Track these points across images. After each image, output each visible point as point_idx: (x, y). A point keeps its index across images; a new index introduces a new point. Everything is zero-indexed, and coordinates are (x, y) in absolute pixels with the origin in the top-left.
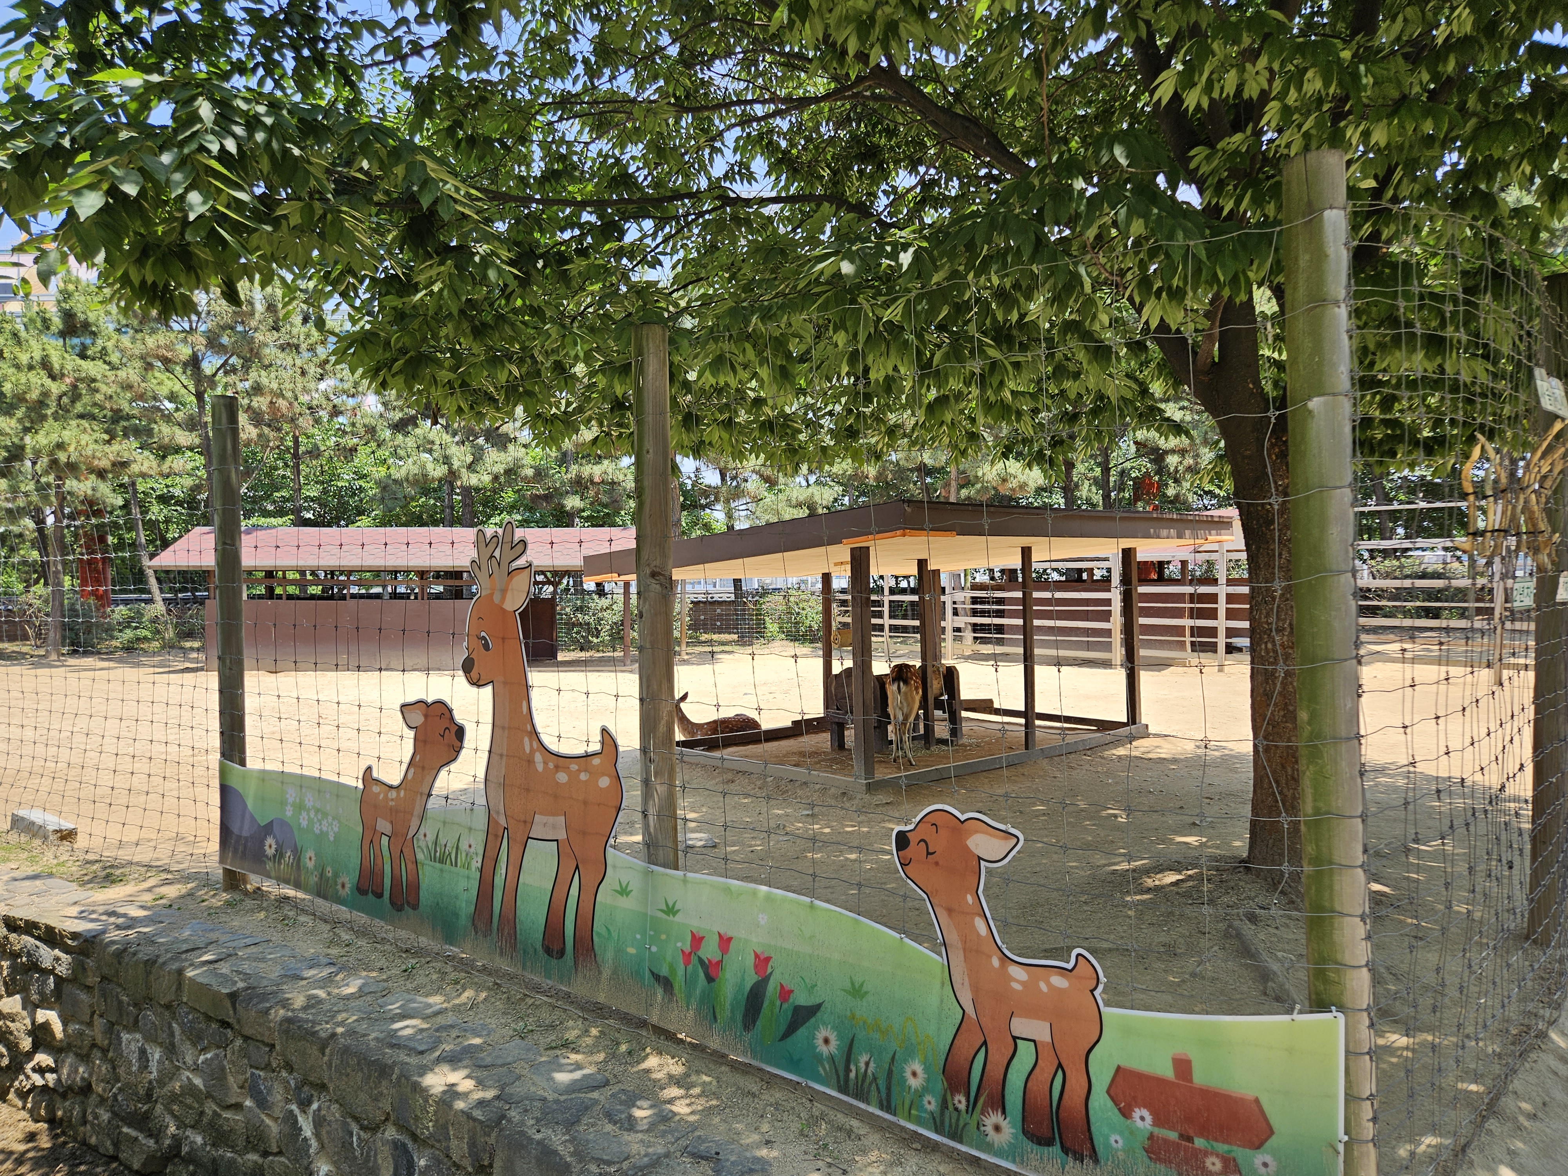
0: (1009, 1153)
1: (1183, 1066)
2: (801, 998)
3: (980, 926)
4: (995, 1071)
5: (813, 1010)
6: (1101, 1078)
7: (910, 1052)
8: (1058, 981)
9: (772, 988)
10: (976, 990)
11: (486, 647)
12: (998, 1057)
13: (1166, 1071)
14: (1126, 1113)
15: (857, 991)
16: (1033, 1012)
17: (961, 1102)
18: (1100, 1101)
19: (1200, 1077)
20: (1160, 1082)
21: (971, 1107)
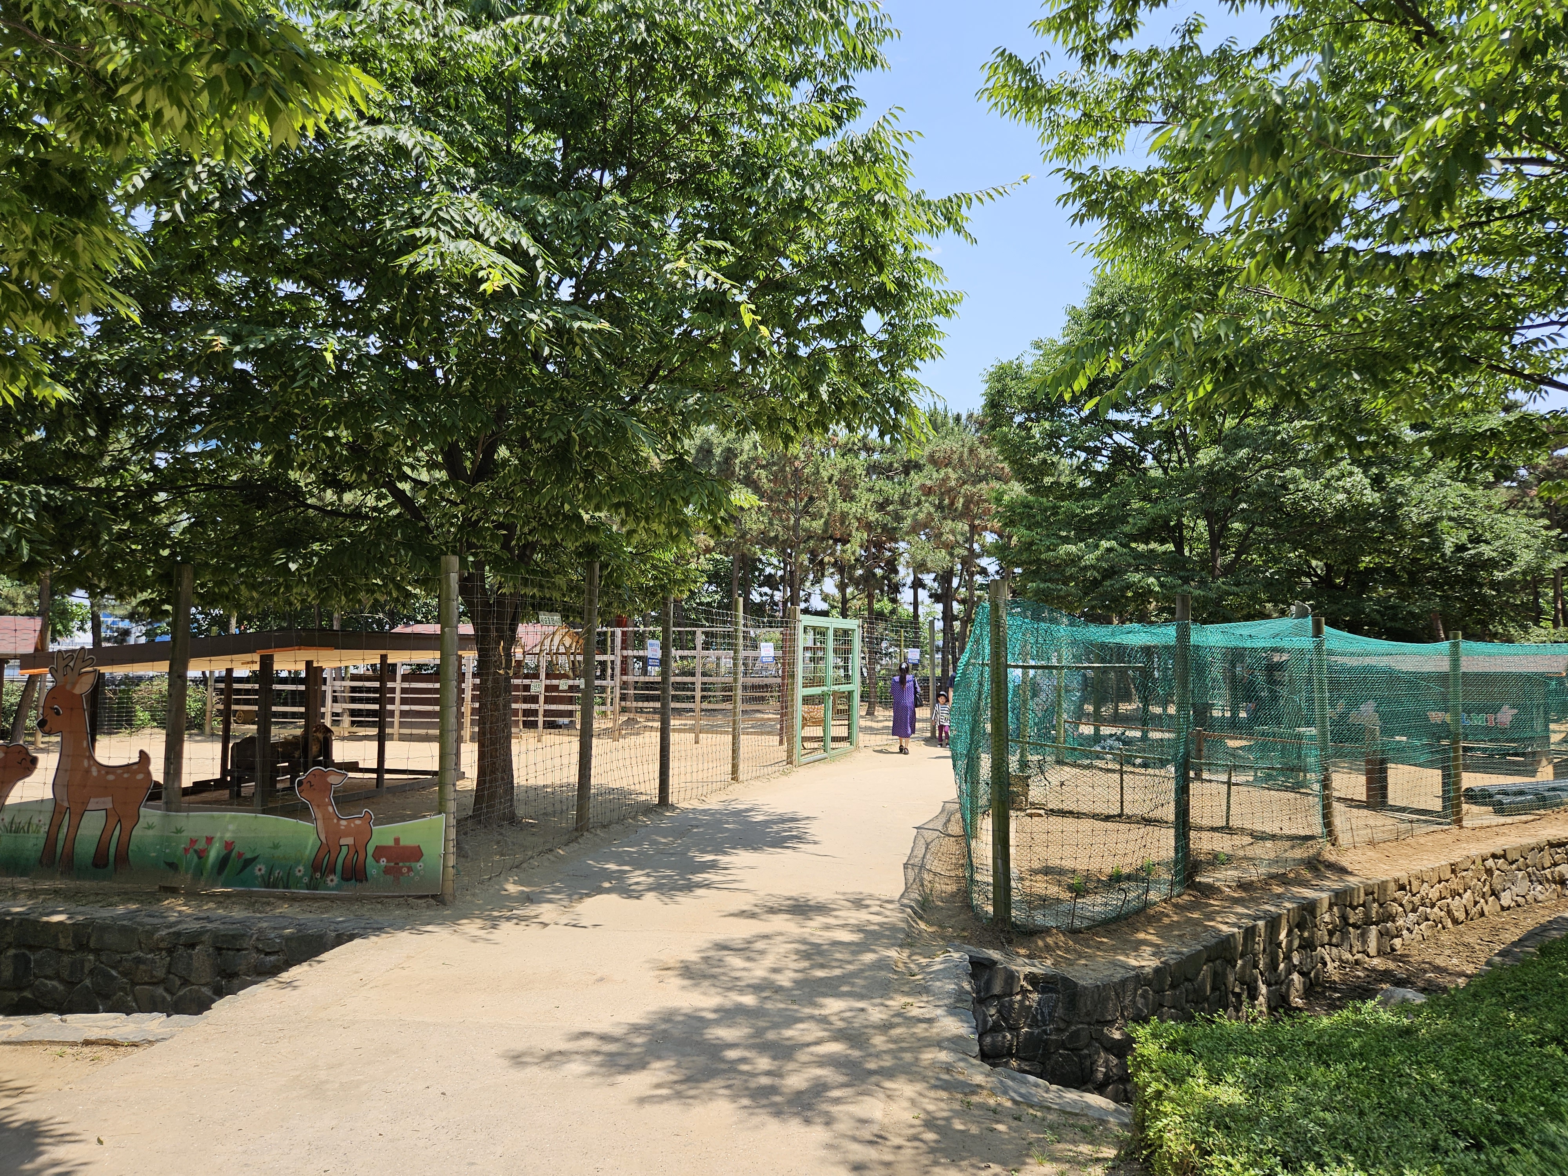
0: (337, 888)
1: (397, 840)
2: (249, 855)
3: (330, 809)
4: (333, 858)
5: (254, 859)
6: (370, 849)
7: (298, 862)
8: (358, 822)
9: (234, 854)
10: (327, 833)
11: (58, 713)
12: (333, 855)
13: (391, 843)
14: (378, 861)
15: (276, 846)
16: (347, 835)
17: (318, 875)
18: (370, 859)
19: (402, 843)
20: (390, 847)
21: (322, 876)
